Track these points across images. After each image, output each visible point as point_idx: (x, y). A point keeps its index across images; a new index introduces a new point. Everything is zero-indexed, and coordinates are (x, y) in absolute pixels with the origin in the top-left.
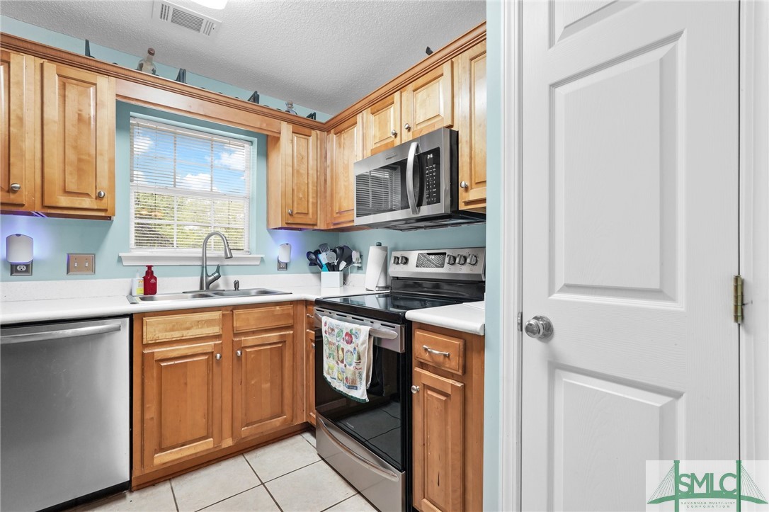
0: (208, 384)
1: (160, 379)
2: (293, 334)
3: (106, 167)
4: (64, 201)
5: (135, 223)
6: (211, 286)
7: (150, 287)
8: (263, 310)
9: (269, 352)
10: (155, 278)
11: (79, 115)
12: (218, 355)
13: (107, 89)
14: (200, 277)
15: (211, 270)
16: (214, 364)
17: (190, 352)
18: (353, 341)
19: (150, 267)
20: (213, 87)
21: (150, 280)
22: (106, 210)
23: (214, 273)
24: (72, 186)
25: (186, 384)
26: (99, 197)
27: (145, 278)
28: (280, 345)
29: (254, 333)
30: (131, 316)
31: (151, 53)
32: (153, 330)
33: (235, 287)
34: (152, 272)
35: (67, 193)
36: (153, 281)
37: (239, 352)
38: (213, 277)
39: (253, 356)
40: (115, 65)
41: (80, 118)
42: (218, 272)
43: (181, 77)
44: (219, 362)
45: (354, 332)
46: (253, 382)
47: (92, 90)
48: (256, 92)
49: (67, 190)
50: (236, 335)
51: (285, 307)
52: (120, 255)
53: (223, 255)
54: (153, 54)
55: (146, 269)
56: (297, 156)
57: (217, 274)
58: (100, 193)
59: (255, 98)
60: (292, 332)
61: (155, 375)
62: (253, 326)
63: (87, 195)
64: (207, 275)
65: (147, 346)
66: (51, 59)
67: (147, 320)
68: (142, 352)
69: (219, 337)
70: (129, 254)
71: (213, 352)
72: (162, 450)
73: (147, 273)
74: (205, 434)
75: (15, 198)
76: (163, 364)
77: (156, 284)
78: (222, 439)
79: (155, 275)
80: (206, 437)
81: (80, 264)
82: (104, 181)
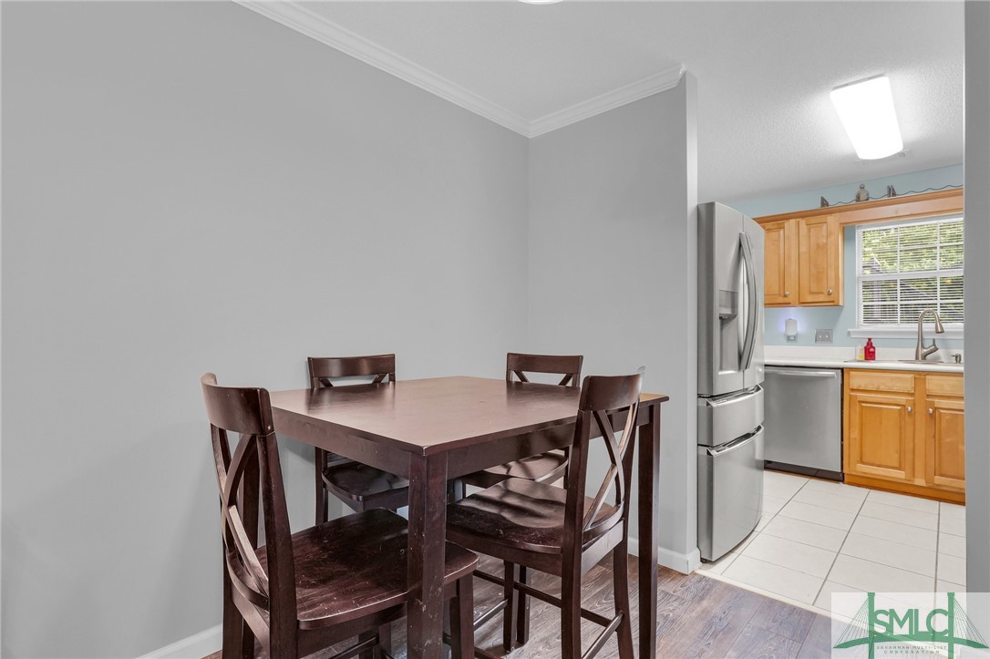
1: (861, 414)
4: (810, 298)
5: (865, 306)
6: (928, 356)
7: (869, 354)
10: (874, 348)
11: (818, 245)
12: (909, 409)
13: (833, 221)
14: (915, 350)
15: (928, 343)
17: (885, 401)
19: (870, 339)
21: (869, 349)
22: (833, 302)
23: (931, 347)
24: (814, 290)
25: (881, 423)
26: (829, 294)
27: (866, 348)
30: (842, 370)
32: (855, 381)
33: (956, 360)
34: (872, 343)
35: (811, 293)
36: (872, 350)
37: (931, 411)
38: (929, 350)
39: (947, 417)
41: (818, 246)
42: (934, 345)
43: (890, 190)
44: (912, 415)
47: (825, 226)
50: (928, 396)
52: (848, 330)
55: (867, 341)
57: (933, 347)
58: (828, 292)
61: (858, 411)
63: (822, 293)
64: (923, 347)
65: (853, 390)
66: (803, 217)
67: (852, 373)
68: (852, 394)
69: (912, 395)
70: (856, 330)
71: (904, 406)
72: (863, 463)
73: (868, 344)
74: (897, 466)
75: (786, 300)
76: (864, 405)
77: (874, 353)
78: (914, 476)
79: (874, 345)
80: (899, 468)
81: (823, 337)
82: (832, 283)
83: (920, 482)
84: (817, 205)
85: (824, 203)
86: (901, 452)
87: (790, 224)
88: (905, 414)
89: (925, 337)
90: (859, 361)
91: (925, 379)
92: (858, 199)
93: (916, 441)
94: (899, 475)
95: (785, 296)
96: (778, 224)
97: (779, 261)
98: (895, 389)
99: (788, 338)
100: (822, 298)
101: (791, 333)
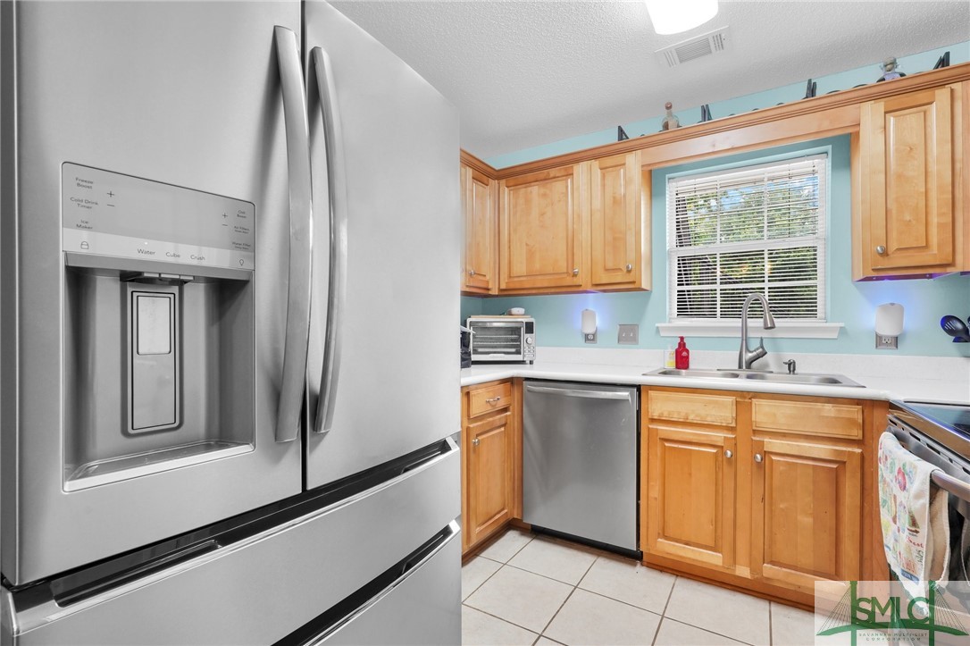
0: (716, 485)
1: (663, 459)
2: (862, 454)
3: (633, 239)
4: (605, 279)
5: (678, 291)
6: (755, 364)
7: (682, 360)
8: (799, 405)
9: (811, 471)
10: (687, 351)
11: (614, 198)
12: (729, 453)
13: (634, 162)
14: (738, 352)
15: (754, 345)
16: (724, 463)
17: (695, 439)
18: (907, 486)
19: (682, 338)
20: (743, 108)
21: (681, 352)
22: (634, 282)
23: (758, 349)
24: (610, 265)
25: (690, 474)
26: (629, 271)
27: (677, 352)
28: (835, 466)
29: (784, 435)
30: (639, 387)
31: (669, 107)
32: (658, 406)
33: (789, 369)
34: (684, 344)
35: (607, 270)
36: (684, 354)
37: (758, 456)
38: (755, 353)
39: (781, 468)
40: (643, 137)
41: (614, 201)
42: (762, 347)
43: (706, 113)
44: (732, 462)
45: (907, 468)
46: (781, 506)
47: (623, 170)
48: (810, 81)
49: (607, 268)
50: (755, 432)
51: (845, 408)
52: (657, 325)
53: (762, 325)
54: (671, 107)
55: (679, 340)
56: (897, 150)
57: (761, 350)
58: (628, 267)
59: (812, 90)
60: (860, 451)
61: (659, 454)
62: (782, 424)
63: (620, 269)
64: (747, 350)
65: (653, 420)
66: (596, 158)
67: (652, 393)
68: (650, 426)
69: (732, 429)
70: (667, 325)
71: (722, 447)
72: (666, 538)
73: (680, 344)
74: (713, 545)
75: (576, 281)
76: (667, 444)
77: (687, 357)
78: (735, 562)
79: (687, 347)
80: (714, 549)
81: (628, 335)
82: (632, 255)
83: (743, 571)
84: (613, 138)
85: (621, 134)
86: (717, 522)
87: (580, 169)
88: (723, 461)
89: (750, 335)
90: (665, 373)
91: (751, 403)
92: (666, 126)
93: (738, 506)
94: (713, 559)
95: (575, 275)
96: (566, 169)
97: (567, 225)
98: (709, 420)
99: (587, 338)
100: (619, 278)
101: (590, 330)
